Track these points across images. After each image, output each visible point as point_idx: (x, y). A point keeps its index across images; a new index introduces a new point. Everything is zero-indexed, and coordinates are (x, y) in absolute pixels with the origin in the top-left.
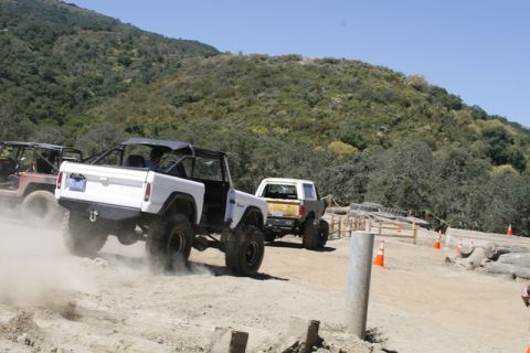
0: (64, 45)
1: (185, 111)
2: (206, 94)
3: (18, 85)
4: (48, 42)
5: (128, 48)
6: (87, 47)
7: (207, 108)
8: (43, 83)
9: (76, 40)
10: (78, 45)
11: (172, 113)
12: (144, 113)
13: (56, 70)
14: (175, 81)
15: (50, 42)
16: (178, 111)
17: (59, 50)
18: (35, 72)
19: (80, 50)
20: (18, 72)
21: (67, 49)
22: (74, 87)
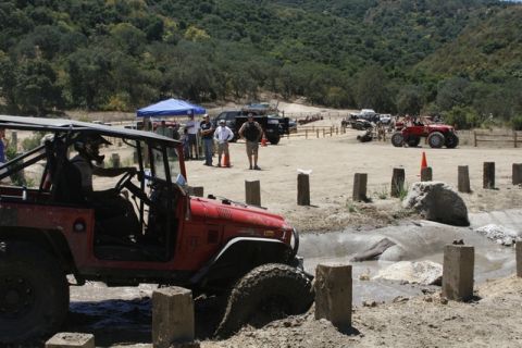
0: (372, 16)
1: (497, 57)
2: (510, 41)
3: (350, 53)
4: (358, 16)
5: (423, 11)
6: (391, 15)
7: (514, 52)
8: (367, 49)
9: (380, 10)
10: (383, 15)
11: (486, 60)
12: (463, 63)
13: (375, 37)
14: (480, 34)
15: (360, 15)
16: (490, 57)
17: (368, 20)
18: (359, 41)
19: (385, 18)
20: (347, 43)
21: (374, 19)
22: (391, 48)
